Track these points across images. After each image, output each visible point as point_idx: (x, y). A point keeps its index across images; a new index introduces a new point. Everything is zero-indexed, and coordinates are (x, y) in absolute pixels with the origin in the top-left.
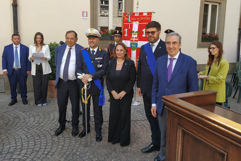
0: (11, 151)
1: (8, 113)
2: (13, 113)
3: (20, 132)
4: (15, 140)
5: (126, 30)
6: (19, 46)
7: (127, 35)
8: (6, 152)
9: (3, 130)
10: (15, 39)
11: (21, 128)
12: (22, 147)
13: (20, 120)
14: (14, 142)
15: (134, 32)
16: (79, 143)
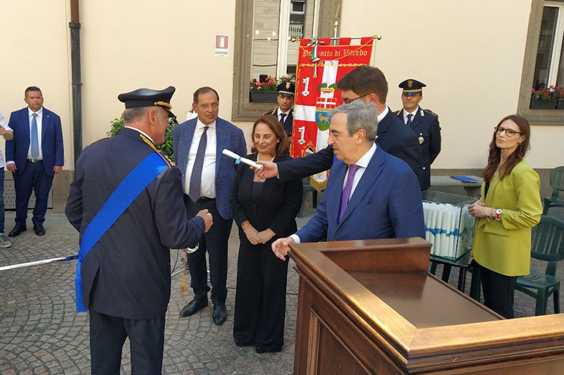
0: (40, 326)
1: (50, 250)
2: (59, 252)
3: (64, 291)
4: (53, 306)
5: (307, 81)
7: (308, 93)
8: (31, 328)
9: (34, 284)
10: (33, 98)
11: (68, 284)
12: (62, 321)
13: (69, 267)
14: (50, 310)
15: (325, 85)
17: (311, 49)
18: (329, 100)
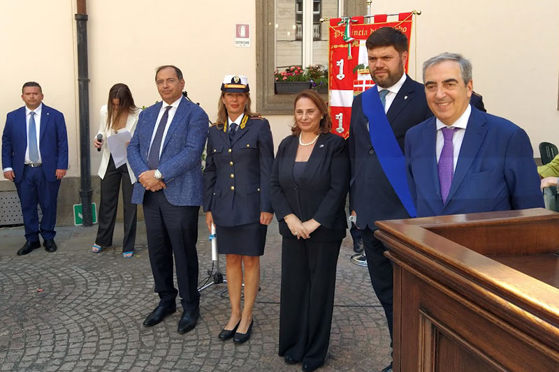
0: (39, 362)
1: (52, 270)
2: (62, 271)
3: (68, 318)
4: (54, 337)
5: (341, 63)
6: (38, 111)
7: (343, 76)
8: (27, 365)
9: (32, 310)
11: (73, 309)
12: (66, 354)
13: (75, 288)
14: (50, 342)
15: (362, 66)
16: (204, 355)
17: (343, 29)
18: (367, 82)
